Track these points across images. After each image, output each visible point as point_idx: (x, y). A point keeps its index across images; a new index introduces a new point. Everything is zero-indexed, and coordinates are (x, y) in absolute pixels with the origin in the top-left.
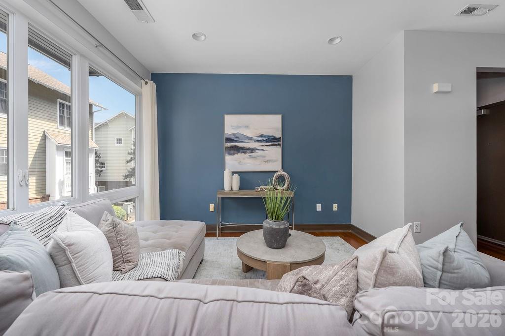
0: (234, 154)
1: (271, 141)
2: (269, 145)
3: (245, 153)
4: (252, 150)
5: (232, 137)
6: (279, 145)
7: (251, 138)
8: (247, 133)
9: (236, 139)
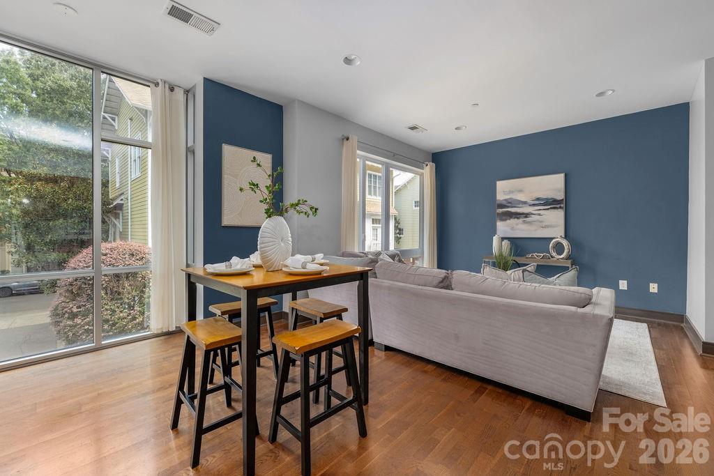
0: (506, 220)
1: (550, 204)
2: (548, 209)
3: (518, 218)
4: (526, 215)
5: (505, 203)
6: (560, 207)
7: (525, 203)
8: (521, 197)
9: (510, 205)
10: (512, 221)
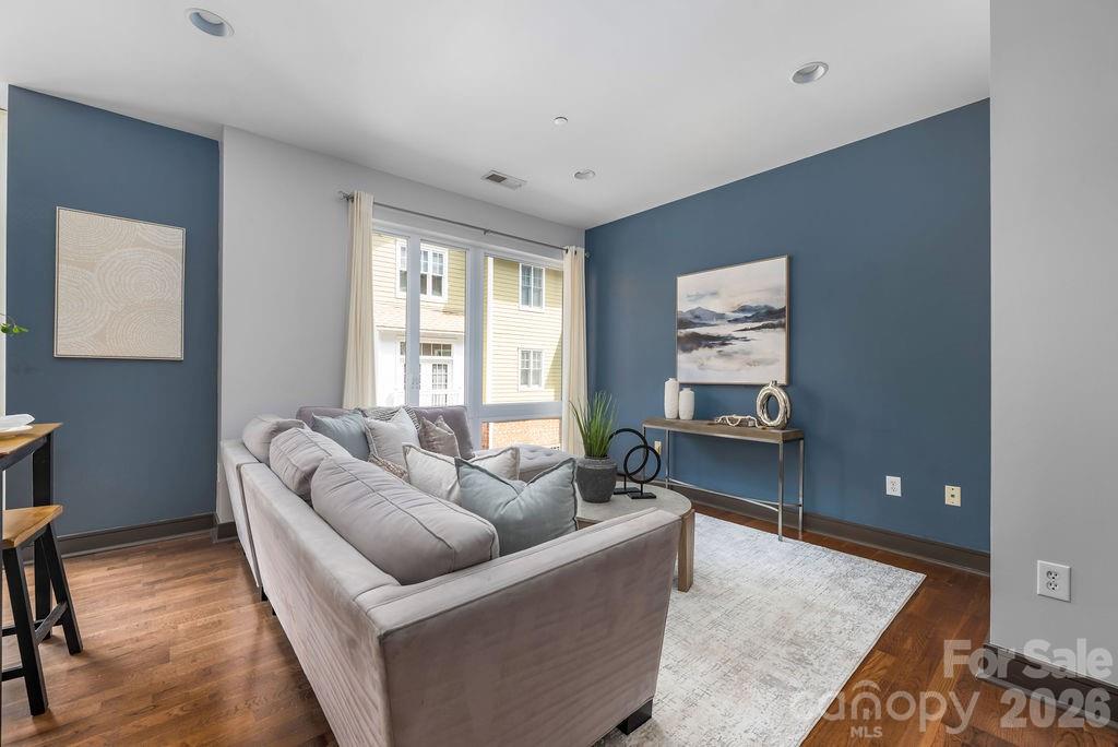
0: (691, 350)
1: (763, 319)
2: (759, 328)
3: (710, 346)
4: (724, 341)
5: (689, 316)
6: (780, 325)
7: (721, 316)
8: (715, 306)
9: (696, 321)
10: (702, 352)
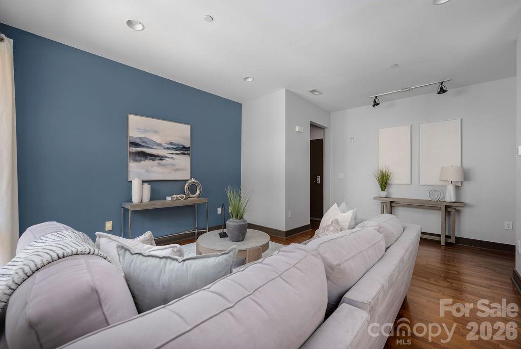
0: (140, 161)
1: (181, 150)
2: (179, 154)
3: (153, 160)
4: (161, 158)
5: (138, 141)
6: (188, 154)
7: (160, 145)
8: (156, 138)
9: (143, 144)
10: (147, 163)
